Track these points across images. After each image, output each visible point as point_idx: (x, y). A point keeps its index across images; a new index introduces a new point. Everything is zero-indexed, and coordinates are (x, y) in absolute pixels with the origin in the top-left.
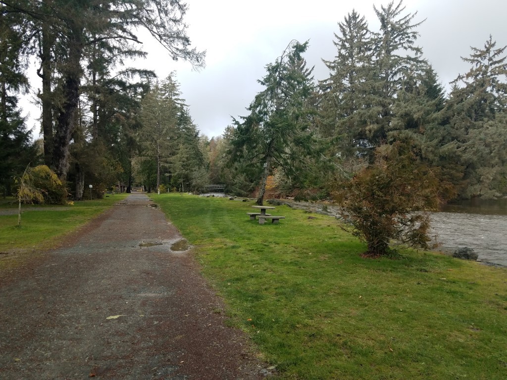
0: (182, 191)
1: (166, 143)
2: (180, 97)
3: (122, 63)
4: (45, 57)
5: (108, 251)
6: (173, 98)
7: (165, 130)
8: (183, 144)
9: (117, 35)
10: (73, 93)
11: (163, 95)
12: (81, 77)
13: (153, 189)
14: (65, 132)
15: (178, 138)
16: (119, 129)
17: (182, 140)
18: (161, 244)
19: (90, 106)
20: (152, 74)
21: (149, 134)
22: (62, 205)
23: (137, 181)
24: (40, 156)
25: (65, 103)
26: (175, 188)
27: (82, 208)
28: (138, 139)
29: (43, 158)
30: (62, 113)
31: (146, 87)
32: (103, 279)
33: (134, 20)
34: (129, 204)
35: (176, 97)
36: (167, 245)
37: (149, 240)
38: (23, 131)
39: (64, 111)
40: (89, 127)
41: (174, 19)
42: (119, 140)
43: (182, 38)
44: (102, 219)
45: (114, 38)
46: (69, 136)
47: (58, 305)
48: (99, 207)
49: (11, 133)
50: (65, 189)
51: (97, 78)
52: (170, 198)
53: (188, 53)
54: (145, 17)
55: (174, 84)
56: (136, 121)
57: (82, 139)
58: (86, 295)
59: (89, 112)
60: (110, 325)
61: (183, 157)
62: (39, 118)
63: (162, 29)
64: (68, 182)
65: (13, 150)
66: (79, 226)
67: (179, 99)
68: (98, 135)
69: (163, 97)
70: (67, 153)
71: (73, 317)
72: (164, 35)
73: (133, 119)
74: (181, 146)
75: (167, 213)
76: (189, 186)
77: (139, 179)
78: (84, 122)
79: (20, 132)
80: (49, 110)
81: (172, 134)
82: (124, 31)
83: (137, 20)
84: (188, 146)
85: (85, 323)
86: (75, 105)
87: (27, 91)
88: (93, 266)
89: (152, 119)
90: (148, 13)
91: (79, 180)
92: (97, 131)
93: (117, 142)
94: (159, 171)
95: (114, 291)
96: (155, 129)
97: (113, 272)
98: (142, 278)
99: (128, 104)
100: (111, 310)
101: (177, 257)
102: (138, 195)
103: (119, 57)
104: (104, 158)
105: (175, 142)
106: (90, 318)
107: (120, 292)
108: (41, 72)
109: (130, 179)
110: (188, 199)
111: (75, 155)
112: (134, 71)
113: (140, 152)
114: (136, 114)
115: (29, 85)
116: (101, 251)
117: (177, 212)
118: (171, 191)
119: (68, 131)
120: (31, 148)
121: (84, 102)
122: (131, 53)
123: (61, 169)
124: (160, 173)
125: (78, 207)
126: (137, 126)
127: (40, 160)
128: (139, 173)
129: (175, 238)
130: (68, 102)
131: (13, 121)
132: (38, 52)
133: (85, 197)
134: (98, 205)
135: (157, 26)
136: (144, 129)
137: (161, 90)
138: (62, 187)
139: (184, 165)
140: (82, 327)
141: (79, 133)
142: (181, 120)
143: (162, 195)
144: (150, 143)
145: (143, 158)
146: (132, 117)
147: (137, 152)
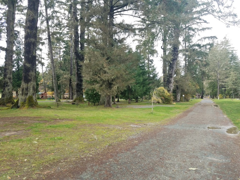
0: (232, 98)
1: (223, 72)
2: (231, 47)
3: (199, 35)
4: (164, 40)
5: (191, 129)
6: (227, 48)
7: (222, 65)
8: (233, 71)
9: (197, 22)
10: (176, 54)
11: (221, 47)
12: (179, 46)
13: (215, 97)
14: (172, 72)
15: (230, 68)
16: (197, 67)
17: (232, 69)
18: (220, 128)
19: (184, 59)
20: (215, 37)
21: (213, 68)
22: (170, 104)
23: (207, 93)
24: (162, 83)
25: (172, 59)
26: (228, 96)
27: (179, 106)
28: (207, 71)
29: (163, 84)
30: (171, 64)
31: (211, 45)
32: (188, 144)
33: (205, 13)
34: (202, 104)
35: (229, 47)
36: (224, 129)
37: (213, 125)
38: (155, 73)
39: (171, 62)
40: (183, 68)
41: (227, 6)
42: (197, 73)
43: (232, 15)
44: (188, 112)
45: (195, 24)
46: (173, 73)
47: (165, 155)
48: (187, 106)
49: (151, 74)
50: (172, 97)
51: (187, 45)
52: (225, 102)
53: (236, 22)
54: (211, 10)
55: (228, 40)
56: (206, 62)
57: (180, 74)
58: (179, 152)
59: (183, 61)
60: (191, 173)
61: (233, 79)
62: (162, 67)
63: (220, 13)
64: (173, 94)
65: (151, 81)
66: (177, 115)
67: (231, 48)
68: (187, 71)
69: (221, 48)
70: (173, 81)
71: (172, 164)
72: (222, 16)
73: (204, 62)
74: (232, 73)
75: (224, 110)
76: (237, 95)
77: (208, 91)
78: (180, 66)
79: (154, 74)
80: (165, 63)
81: (226, 67)
82: (200, 19)
83: (206, 12)
84: (236, 72)
85: (178, 169)
86: (176, 59)
87: (157, 56)
88: (183, 137)
89: (215, 60)
90: (212, 7)
91: (178, 93)
92: (186, 70)
93: (196, 74)
94: (218, 87)
95: (194, 152)
96: (217, 65)
97: (193, 141)
98: (209, 148)
99: (202, 55)
100: (191, 164)
101: (231, 138)
102: (207, 100)
103: (197, 33)
104: (190, 82)
105: (228, 71)
106: (180, 166)
107: (197, 154)
108: (163, 47)
109: (203, 91)
110: (237, 103)
111: (176, 81)
112: (205, 38)
113: (208, 78)
114: (206, 59)
115: (158, 54)
116: (188, 128)
117: (229, 110)
118: (225, 98)
119: (173, 71)
120: (158, 80)
121: (181, 57)
122: (203, 29)
123: (170, 88)
124: (220, 88)
125: (177, 105)
126: (207, 65)
127: (162, 85)
128: (207, 88)
129: (229, 125)
130: (173, 58)
131: (152, 69)
132: (161, 39)
133: (181, 101)
134: (187, 105)
135: (218, 12)
136: (210, 66)
137: (220, 45)
138: (170, 96)
139: (234, 83)
140: (176, 171)
141: (178, 71)
142: (232, 59)
143: (221, 100)
144: (214, 73)
145: (210, 81)
146: (204, 61)
147: (207, 78)
